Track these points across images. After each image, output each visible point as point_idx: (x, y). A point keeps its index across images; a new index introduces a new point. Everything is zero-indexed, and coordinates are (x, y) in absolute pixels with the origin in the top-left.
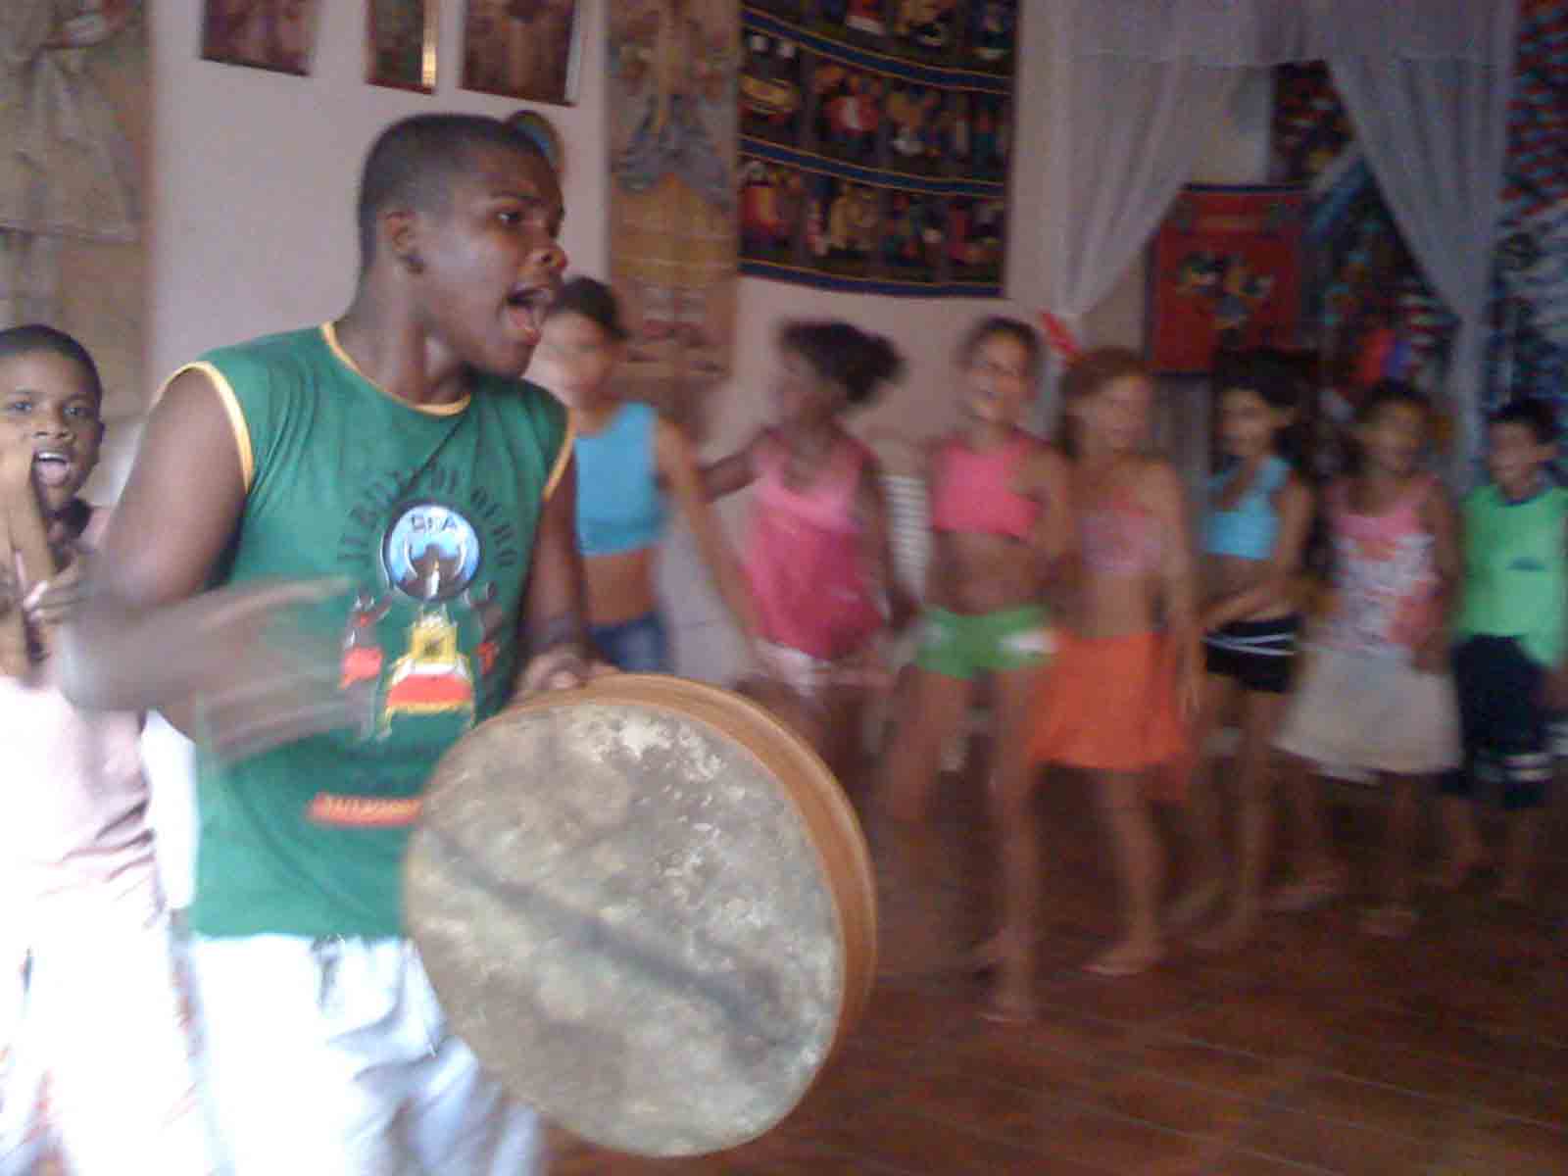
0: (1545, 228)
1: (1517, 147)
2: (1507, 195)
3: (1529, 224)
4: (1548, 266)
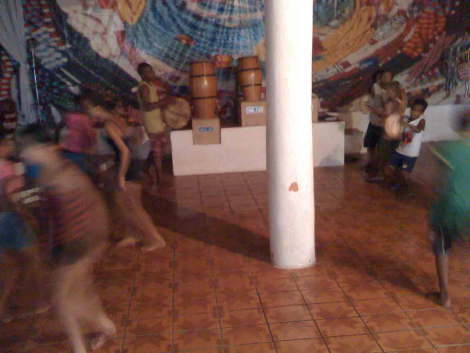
0: (39, 36)
1: (26, 12)
2: (26, 26)
3: (34, 34)
4: (42, 47)
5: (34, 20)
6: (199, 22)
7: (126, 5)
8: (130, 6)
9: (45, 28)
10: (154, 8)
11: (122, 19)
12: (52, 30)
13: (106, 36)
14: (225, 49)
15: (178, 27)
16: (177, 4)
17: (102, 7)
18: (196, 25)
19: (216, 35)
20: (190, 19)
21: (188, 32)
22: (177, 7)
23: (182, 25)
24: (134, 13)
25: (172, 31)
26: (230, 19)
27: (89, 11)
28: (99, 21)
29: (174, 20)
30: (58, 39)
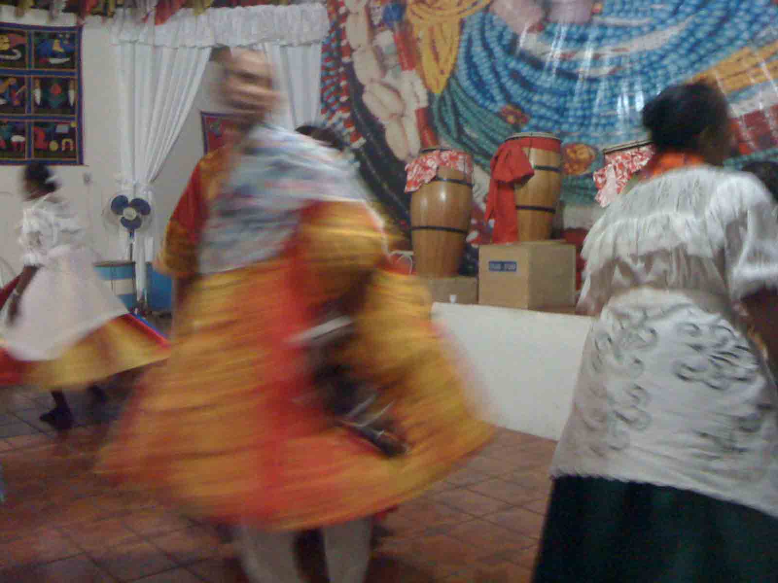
5: (330, 101)
6: (537, 74)
7: (432, 57)
8: (437, 58)
9: (340, 114)
10: (469, 57)
11: (426, 85)
12: (347, 115)
13: (404, 118)
14: (583, 130)
15: (502, 89)
16: (505, 42)
17: (403, 69)
18: (533, 80)
19: (568, 98)
20: (525, 70)
21: (519, 99)
22: (504, 46)
23: (509, 84)
24: (442, 72)
25: (492, 99)
26: (596, 58)
27: (389, 78)
28: (397, 92)
29: (497, 75)
30: (352, 129)
